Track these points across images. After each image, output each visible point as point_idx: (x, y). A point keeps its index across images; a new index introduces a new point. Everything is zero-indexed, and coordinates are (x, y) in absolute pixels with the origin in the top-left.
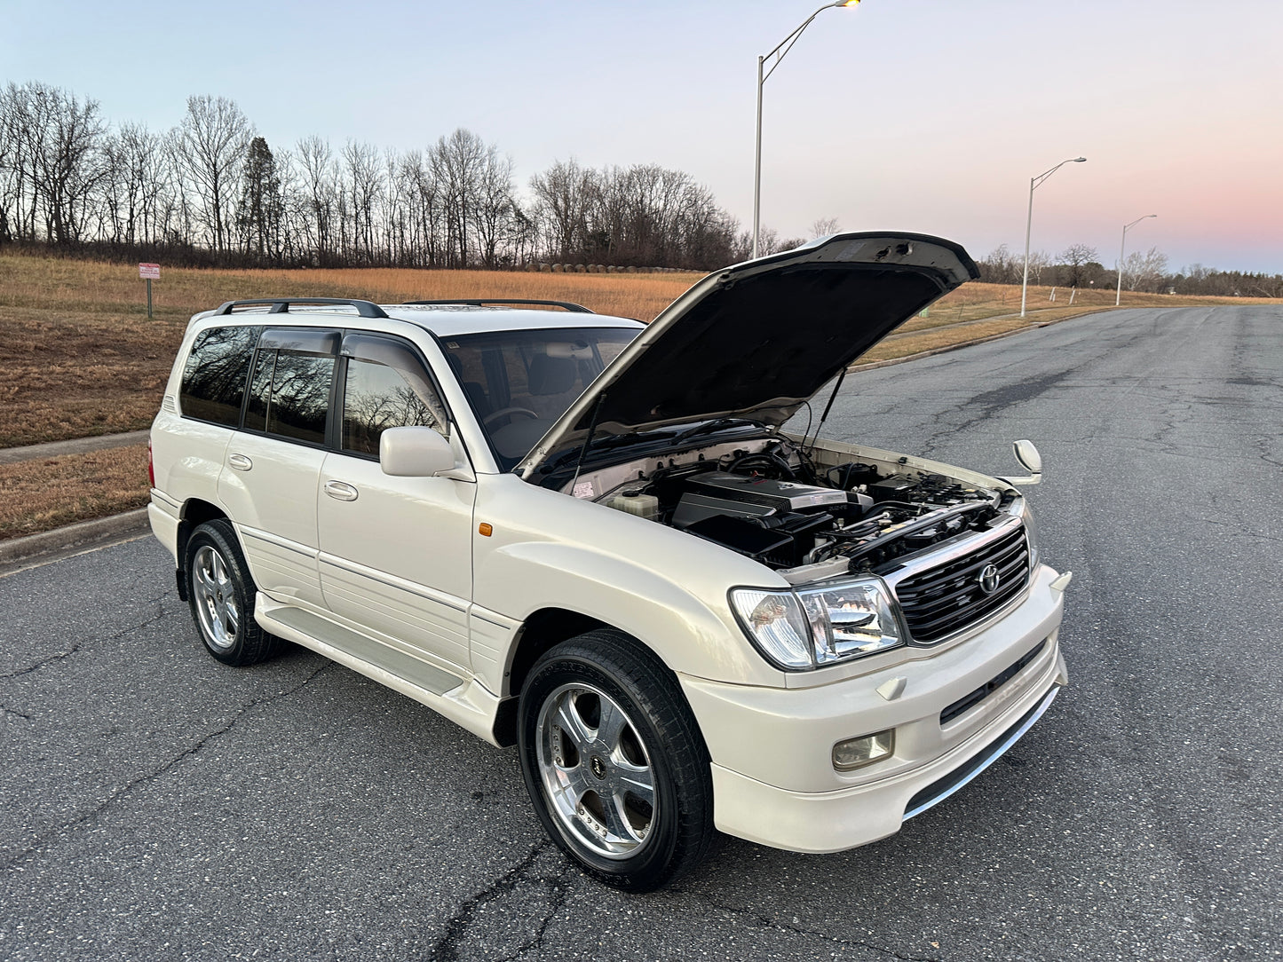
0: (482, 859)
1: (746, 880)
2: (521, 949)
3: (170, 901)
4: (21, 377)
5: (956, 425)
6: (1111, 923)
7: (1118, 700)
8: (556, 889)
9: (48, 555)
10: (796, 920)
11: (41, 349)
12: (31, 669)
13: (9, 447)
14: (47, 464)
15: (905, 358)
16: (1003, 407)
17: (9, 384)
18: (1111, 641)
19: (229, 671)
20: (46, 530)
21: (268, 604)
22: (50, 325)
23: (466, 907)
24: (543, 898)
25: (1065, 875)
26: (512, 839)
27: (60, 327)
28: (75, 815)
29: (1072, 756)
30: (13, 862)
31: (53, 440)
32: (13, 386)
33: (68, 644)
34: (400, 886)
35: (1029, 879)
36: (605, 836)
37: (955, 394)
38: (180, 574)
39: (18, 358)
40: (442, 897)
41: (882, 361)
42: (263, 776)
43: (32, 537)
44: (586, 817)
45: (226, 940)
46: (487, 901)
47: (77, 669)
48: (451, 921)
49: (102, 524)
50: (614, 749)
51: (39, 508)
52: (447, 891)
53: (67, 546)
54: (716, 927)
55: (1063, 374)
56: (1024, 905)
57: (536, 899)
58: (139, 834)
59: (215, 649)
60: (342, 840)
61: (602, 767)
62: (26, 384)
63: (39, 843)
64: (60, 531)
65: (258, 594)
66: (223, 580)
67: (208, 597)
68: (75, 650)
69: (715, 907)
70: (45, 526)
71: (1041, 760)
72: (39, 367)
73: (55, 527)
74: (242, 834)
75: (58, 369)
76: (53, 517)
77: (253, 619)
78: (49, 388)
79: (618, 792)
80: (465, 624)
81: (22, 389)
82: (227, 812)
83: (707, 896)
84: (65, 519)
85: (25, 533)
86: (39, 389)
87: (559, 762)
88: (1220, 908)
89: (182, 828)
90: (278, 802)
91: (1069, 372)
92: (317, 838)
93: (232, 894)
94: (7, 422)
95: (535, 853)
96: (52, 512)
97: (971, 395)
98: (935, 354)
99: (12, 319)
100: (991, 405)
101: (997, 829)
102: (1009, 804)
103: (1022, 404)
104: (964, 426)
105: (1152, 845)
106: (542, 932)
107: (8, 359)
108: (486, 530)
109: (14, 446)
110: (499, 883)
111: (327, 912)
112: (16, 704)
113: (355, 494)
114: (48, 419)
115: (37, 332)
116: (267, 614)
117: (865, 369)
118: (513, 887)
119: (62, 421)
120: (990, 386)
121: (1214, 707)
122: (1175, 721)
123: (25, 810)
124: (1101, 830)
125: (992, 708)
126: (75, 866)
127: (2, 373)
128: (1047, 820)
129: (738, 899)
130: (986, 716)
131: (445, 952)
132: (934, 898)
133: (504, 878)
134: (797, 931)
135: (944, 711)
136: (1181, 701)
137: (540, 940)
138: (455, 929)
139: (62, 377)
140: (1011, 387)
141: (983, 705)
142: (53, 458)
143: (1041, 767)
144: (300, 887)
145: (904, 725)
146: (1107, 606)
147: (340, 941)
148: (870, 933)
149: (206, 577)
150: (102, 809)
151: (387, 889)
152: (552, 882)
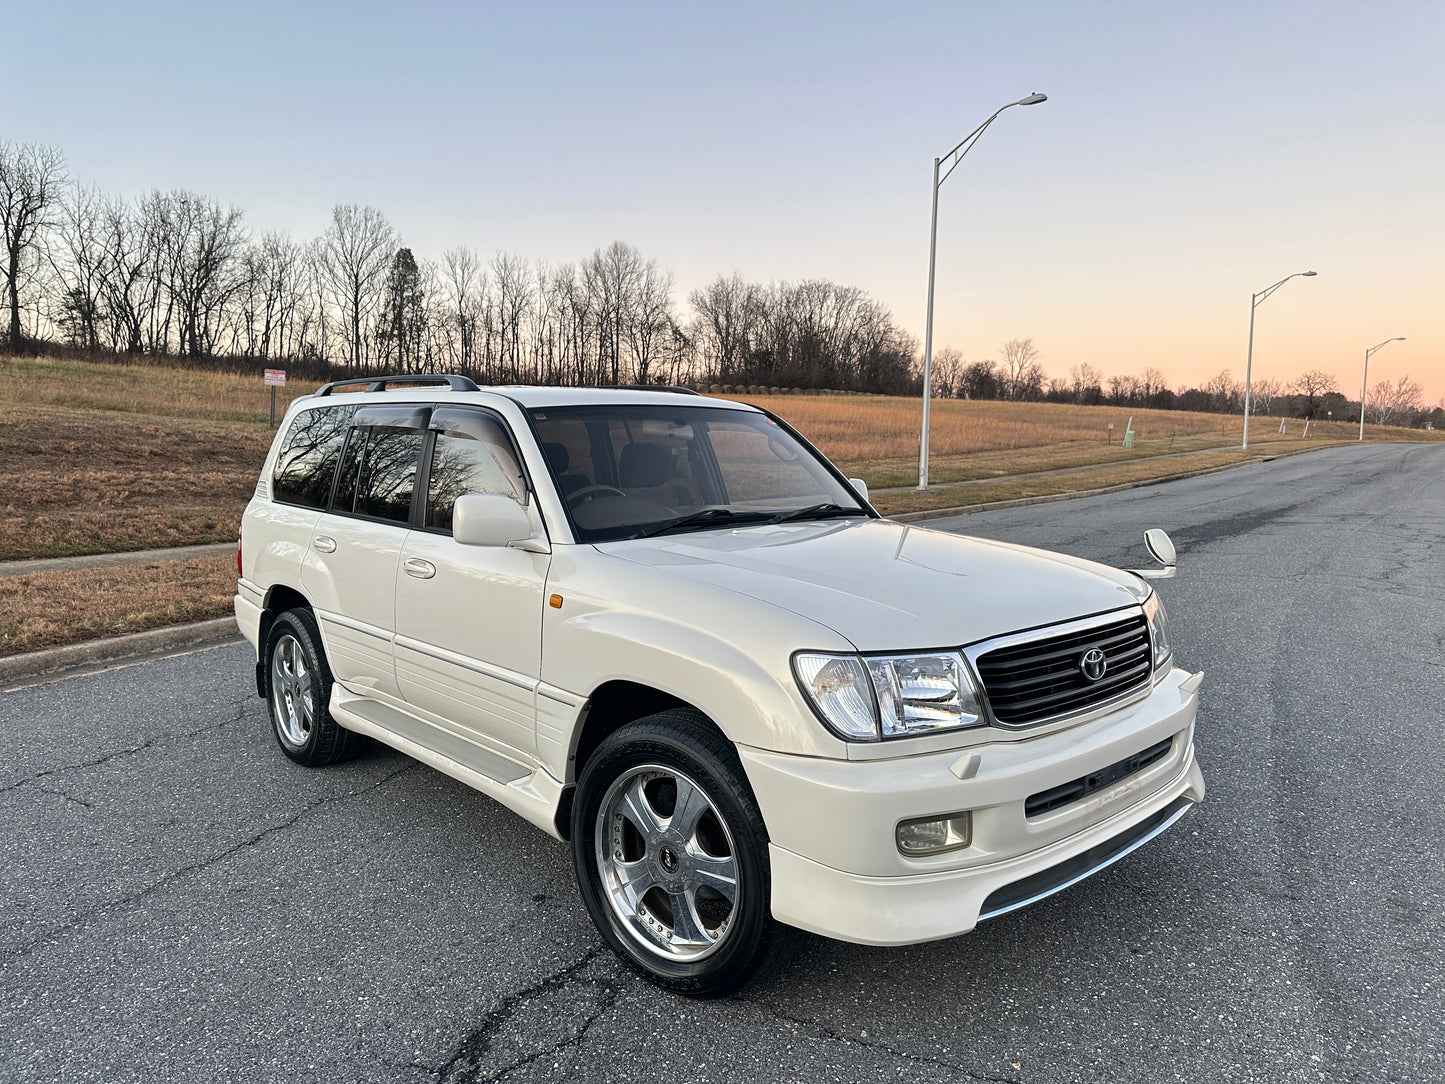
0: (532, 958)
1: (817, 993)
2: (558, 1045)
3: (200, 979)
4: (132, 482)
6: (1223, 1056)
7: (1280, 838)
8: (608, 991)
9: (137, 657)
10: (864, 1034)
11: (156, 454)
12: (99, 762)
13: (113, 552)
14: (148, 568)
15: (1102, 490)
16: (1206, 542)
17: (120, 488)
18: (1285, 779)
19: (300, 771)
20: (138, 631)
21: (344, 696)
22: (168, 430)
23: (507, 1002)
24: (592, 999)
25: (1180, 1006)
26: (568, 942)
27: (178, 433)
28: (119, 897)
29: (1214, 890)
30: (49, 935)
31: (158, 547)
32: (124, 490)
33: (141, 740)
34: (441, 979)
35: (1138, 1008)
36: (670, 938)
38: (260, 668)
39: (131, 463)
40: (483, 990)
41: (1074, 492)
42: (318, 869)
43: (122, 638)
44: (647, 917)
45: (250, 1018)
46: (531, 998)
47: (146, 763)
48: (490, 1015)
49: (195, 628)
50: (689, 839)
51: (132, 610)
52: (490, 986)
53: (157, 650)
54: (775, 1036)
55: (1285, 509)
56: (1126, 1033)
57: (584, 1000)
58: (180, 917)
59: (287, 746)
60: (387, 932)
61: (673, 859)
62: (137, 489)
63: (77, 920)
64: (151, 633)
65: (335, 685)
66: (301, 672)
67: (286, 693)
68: (147, 746)
69: (777, 1016)
70: (135, 626)
71: (1176, 892)
72: (152, 472)
73: (148, 628)
74: (286, 922)
75: (171, 475)
76: (146, 618)
77: (328, 713)
78: (161, 493)
79: (690, 885)
80: (532, 704)
81: (132, 494)
82: (275, 901)
83: (771, 1006)
84: (158, 622)
85: (115, 633)
86: (150, 495)
87: (619, 856)
88: (1356, 1048)
89: (225, 914)
90: (328, 894)
91: (1292, 508)
92: (363, 929)
93: (265, 976)
94: (113, 526)
95: (591, 955)
96: (144, 614)
98: (1138, 486)
99: (130, 424)
100: (1193, 539)
101: (1112, 958)
102: (1130, 934)
103: (1229, 540)
105: (1288, 983)
106: (584, 1030)
107: (122, 463)
108: (557, 602)
109: (118, 552)
110: (546, 982)
111: (360, 999)
112: (79, 794)
113: (432, 571)
114: (156, 526)
115: (153, 436)
116: (341, 706)
118: (561, 986)
119: (170, 527)
120: (1195, 520)
121: (1393, 849)
122: (1343, 860)
123: (70, 889)
124: (1231, 964)
125: (1095, 808)
126: (110, 942)
127: (114, 477)
128: (1171, 952)
129: (804, 1010)
130: (1087, 816)
131: (476, 1044)
132: (1024, 1021)
133: (554, 977)
134: (864, 1045)
135: (1030, 800)
136: (1355, 841)
137: (580, 1038)
138: (492, 1022)
139: (174, 483)
140: (1220, 522)
141: (1084, 803)
142: (155, 564)
143: (1175, 899)
144: (336, 974)
145: (980, 809)
146: (1287, 743)
147: (368, 1027)
148: (945, 1051)
149: (286, 670)
150: (147, 892)
151: (427, 981)
152: (604, 983)
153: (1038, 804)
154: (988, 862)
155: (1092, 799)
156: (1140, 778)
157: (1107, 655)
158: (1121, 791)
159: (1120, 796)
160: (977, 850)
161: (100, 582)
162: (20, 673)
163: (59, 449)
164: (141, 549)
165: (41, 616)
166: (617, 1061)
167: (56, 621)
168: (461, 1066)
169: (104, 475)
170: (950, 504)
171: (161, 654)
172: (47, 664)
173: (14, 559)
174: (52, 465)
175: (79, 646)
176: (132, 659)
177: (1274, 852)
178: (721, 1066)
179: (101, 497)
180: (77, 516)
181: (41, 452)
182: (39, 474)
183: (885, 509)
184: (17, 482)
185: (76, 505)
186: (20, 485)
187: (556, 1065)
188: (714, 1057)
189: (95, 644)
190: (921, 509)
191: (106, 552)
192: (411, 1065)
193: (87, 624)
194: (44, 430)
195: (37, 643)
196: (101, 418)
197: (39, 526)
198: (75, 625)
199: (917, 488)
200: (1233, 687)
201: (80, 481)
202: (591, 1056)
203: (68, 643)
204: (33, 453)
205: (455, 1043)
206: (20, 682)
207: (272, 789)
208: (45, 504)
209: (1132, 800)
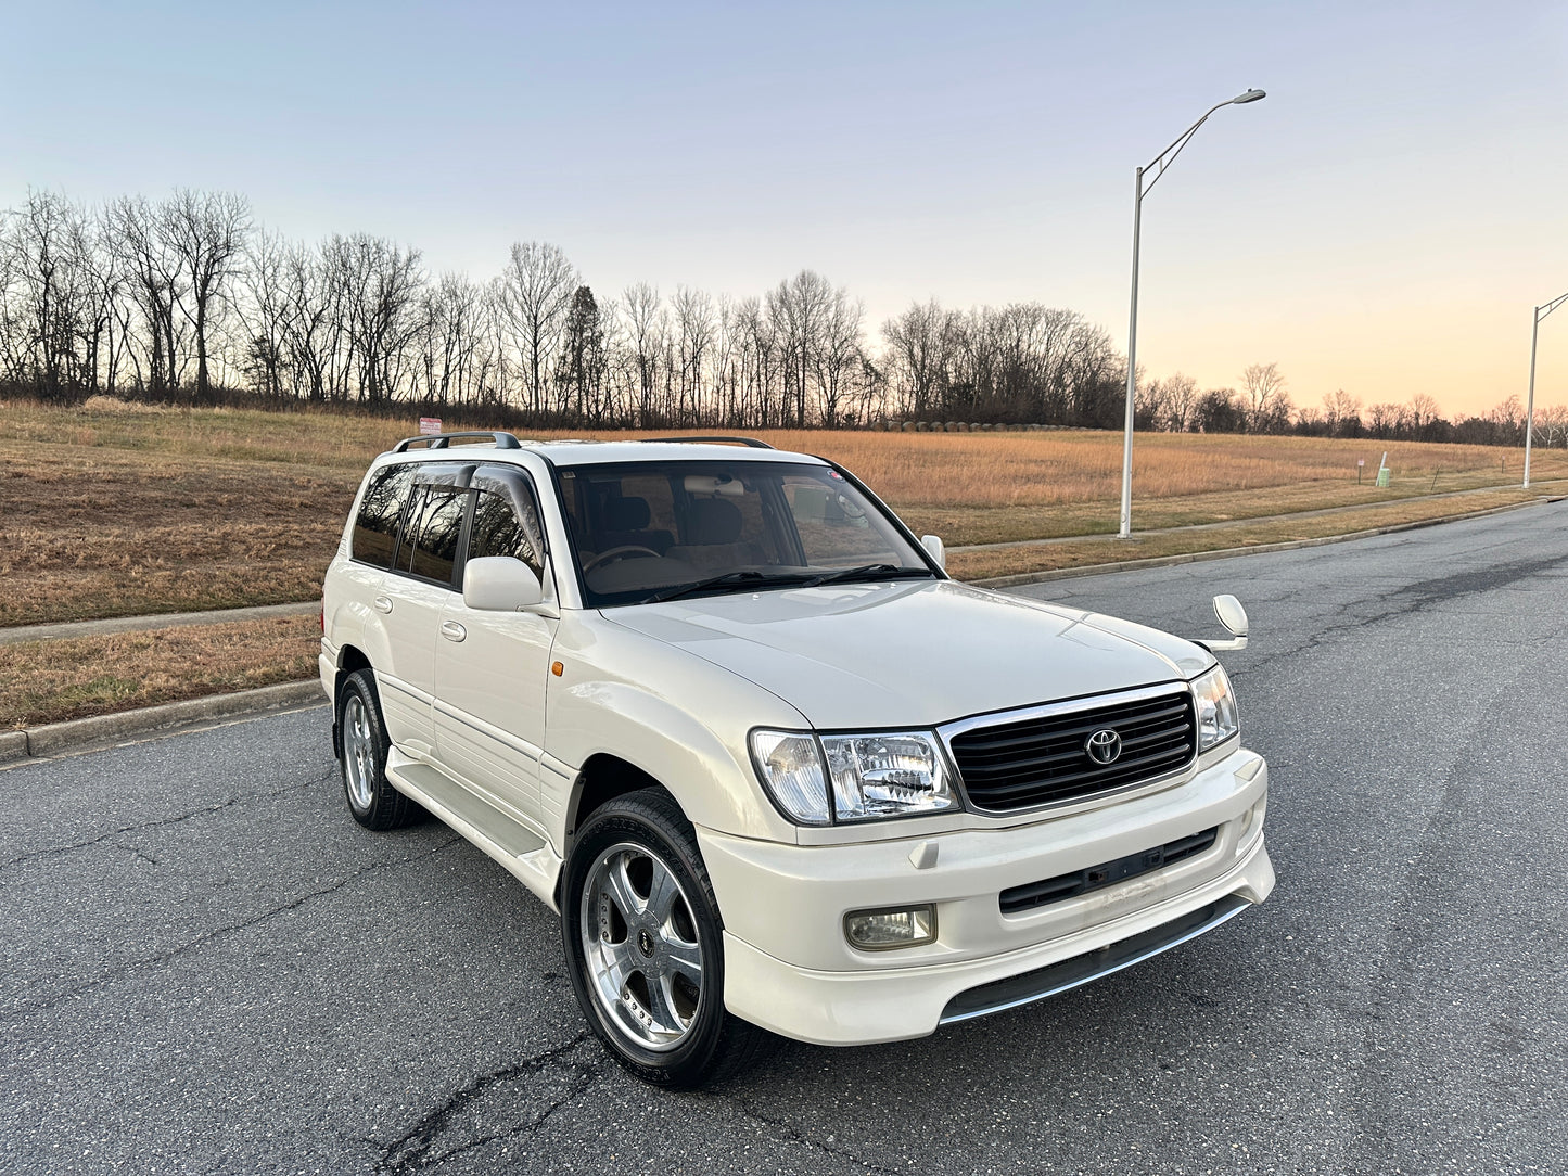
0: (521, 1038)
1: (798, 1092)
2: (515, 1130)
3: (197, 1041)
4: (280, 535)
5: (1364, 618)
7: (1388, 946)
8: (585, 1076)
9: (252, 714)
10: (831, 1139)
11: (306, 506)
12: (180, 819)
13: (252, 606)
14: (279, 623)
15: (1340, 537)
16: (1443, 598)
17: (267, 540)
18: (1423, 879)
19: (365, 834)
20: (255, 687)
21: (399, 759)
22: (320, 482)
23: (480, 1083)
24: (565, 1084)
25: (1192, 1131)
26: (563, 1023)
27: (330, 484)
28: (152, 955)
29: (1284, 1003)
30: (75, 991)
31: (299, 601)
32: (271, 543)
33: (226, 798)
34: (423, 1055)
35: (1143, 1130)
36: (650, 1025)
37: (1385, 582)
38: (335, 727)
39: (280, 515)
40: (461, 1069)
41: (1307, 540)
42: (345, 936)
43: (239, 694)
44: (631, 1002)
45: (230, 1083)
46: (505, 1080)
47: (222, 822)
48: (458, 1094)
49: (312, 685)
50: (665, 922)
51: (253, 666)
52: (469, 1065)
53: (273, 706)
54: (737, 1134)
55: (1556, 561)
56: (1118, 1157)
57: (555, 1081)
58: (200, 978)
59: (355, 807)
60: (388, 1004)
61: (649, 943)
62: (284, 542)
63: (106, 977)
64: (267, 689)
65: (391, 748)
66: (367, 734)
67: (357, 754)
68: (229, 804)
69: (747, 1113)
70: (254, 683)
71: (1239, 1004)
72: (300, 524)
73: (264, 684)
74: (296, 987)
75: (319, 527)
76: (264, 674)
77: (385, 778)
78: (307, 546)
79: (665, 973)
80: (537, 774)
81: (279, 546)
82: (293, 966)
83: (745, 1103)
84: (276, 678)
85: (233, 689)
86: (296, 547)
87: (606, 937)
89: (243, 977)
90: (346, 962)
91: (1563, 559)
92: (367, 1000)
93: (257, 1042)
94: (256, 581)
95: (581, 1038)
96: (264, 669)
97: (1407, 582)
98: (1385, 533)
99: (284, 475)
100: (1428, 596)
101: (1135, 1073)
102: (1167, 1047)
103: (1472, 597)
104: (1375, 620)
105: (1330, 1112)
106: (546, 1116)
107: (272, 515)
108: (559, 670)
109: (260, 605)
110: (526, 1064)
111: (339, 1070)
112: (151, 851)
114: (298, 579)
115: (305, 488)
116: (395, 770)
117: (1281, 549)
118: (540, 1069)
120: (1440, 573)
121: (1524, 966)
122: (1455, 976)
123: (110, 946)
124: (1270, 1087)
125: (1099, 905)
126: (128, 1000)
127: (262, 530)
128: (1207, 1069)
129: (777, 1110)
130: (1088, 915)
131: (436, 1122)
132: (1010, 1136)
133: (535, 1059)
134: (826, 1150)
135: (1005, 894)
136: (1480, 954)
137: (539, 1124)
138: (457, 1102)
139: (321, 535)
140: (1470, 575)
141: (1083, 899)
142: (288, 618)
143: (1235, 1011)
144: (325, 1043)
145: (945, 902)
146: (1443, 837)
147: (338, 1097)
148: (911, 1162)
149: (357, 731)
150: (179, 952)
151: (409, 1056)
152: (585, 1069)
153: (1016, 899)
154: (956, 960)
155: (1096, 895)
156: (1166, 875)
157: (1124, 737)
158: (1138, 889)
159: (1134, 893)
160: (943, 947)
161: (230, 637)
162: (137, 728)
163: (212, 502)
164: (283, 602)
165: (165, 671)
166: (567, 1149)
167: (178, 676)
168: (412, 1145)
169: (253, 527)
170: (1154, 554)
171: (276, 710)
172: (164, 719)
173: (160, 612)
174: (204, 517)
175: (196, 702)
176: (247, 715)
177: (1375, 963)
178: (668, 1162)
179: (248, 550)
180: (223, 569)
181: (194, 505)
182: (190, 527)
183: (1074, 559)
184: (169, 535)
185: (223, 558)
186: (171, 538)
187: (505, 1150)
188: (666, 1153)
189: (212, 699)
190: (1117, 560)
191: (248, 606)
192: (365, 1139)
193: (206, 679)
194: (199, 483)
195: (156, 697)
196: (258, 470)
197: (185, 579)
198: (195, 681)
199: (1118, 536)
200: (1404, 771)
201: (230, 534)
202: (543, 1143)
203: (187, 698)
204: (188, 506)
205: (414, 1121)
206: (135, 737)
207: (331, 852)
208: (194, 557)
209: (1156, 898)
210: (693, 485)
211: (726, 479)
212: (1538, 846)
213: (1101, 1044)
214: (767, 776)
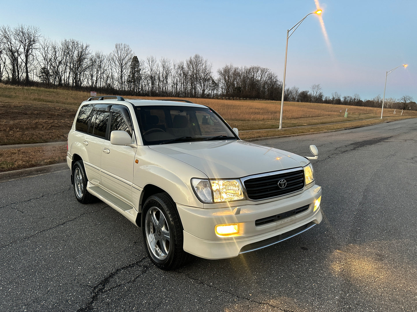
0: (128, 259)
1: (202, 272)
2: (128, 283)
3: (38, 260)
4: (52, 123)
5: (341, 151)
6: (310, 295)
7: (350, 235)
8: (145, 268)
10: (211, 284)
11: (59, 115)
12: (29, 201)
13: (45, 143)
14: (53, 147)
15: (335, 130)
16: (361, 147)
18: (358, 218)
19: (81, 205)
20: (47, 165)
21: (90, 185)
22: (63, 108)
23: (118, 270)
24: (141, 270)
25: (303, 281)
26: (139, 255)
27: (66, 109)
28: (24, 237)
29: (325, 249)
30: (3, 247)
31: (58, 141)
32: (49, 125)
33: (41, 195)
34: (101, 263)
35: (290, 281)
36: (161, 254)
37: (347, 142)
38: (72, 176)
39: (52, 117)
40: (112, 267)
41: (326, 131)
42: (78, 232)
43: (43, 167)
44: (158, 249)
45: (49, 271)
46: (124, 269)
47: (40, 201)
48: (112, 273)
49: (63, 165)
50: (163, 226)
51: (46, 159)
52: (114, 266)
54: (187, 283)
55: (389, 137)
56: (285, 287)
57: (138, 271)
58: (38, 243)
59: (78, 198)
60: (91, 250)
61: (160, 232)
62: (53, 125)
63: (11, 243)
65: (88, 182)
66: (81, 178)
68: (42, 197)
69: (189, 277)
71: (314, 249)
72: (58, 120)
73: (50, 164)
74: (65, 245)
75: (63, 121)
76: (49, 161)
77: (86, 189)
78: (59, 126)
79: (164, 240)
80: (131, 190)
81: (52, 126)
82: (64, 240)
83: (188, 275)
84: (53, 162)
85: (41, 165)
86: (57, 127)
87: (152, 232)
88: (350, 295)
89: (50, 243)
90: (78, 239)
91: (391, 137)
92: (85, 249)
93: (55, 260)
94: (46, 135)
95: (144, 259)
96: (49, 160)
97: (352, 142)
98: (346, 129)
99: (53, 106)
100: (357, 146)
101: (288, 266)
102: (296, 260)
103: (368, 146)
104: (344, 152)
105: (337, 276)
106: (136, 279)
107: (50, 117)
108: (137, 162)
110: (130, 265)
111: (79, 267)
112: (21, 209)
113: (109, 151)
114: (58, 135)
115: (59, 110)
116: (90, 188)
117: (320, 133)
118: (133, 267)
119: (61, 136)
120: (360, 140)
121: (383, 239)
122: (366, 242)
123: (12, 235)
124: (322, 270)
125: (280, 224)
126: (18, 249)
127: (47, 121)
128: (306, 265)
129: (197, 277)
130: (277, 226)
131: (106, 281)
132: (257, 283)
133: (132, 264)
134: (210, 287)
135: (256, 221)
136: (372, 237)
137: (134, 281)
138: (112, 275)
139: (64, 123)
140: (368, 141)
141: (276, 222)
142: (55, 146)
143: (312, 251)
144: (74, 260)
145: (242, 223)
146: (363, 207)
147: (79, 275)
148: (232, 289)
149: (78, 178)
150: (31, 236)
151: (98, 263)
152: (145, 266)
153: (259, 222)
154: (244, 238)
155: (278, 221)
156: (296, 216)
157: (287, 181)
158: (289, 220)
159: (288, 221)
160: (241, 234)
161: (39, 151)
162: (14, 175)
163: (32, 113)
164: (53, 142)
165: (21, 160)
166: (142, 287)
167: (25, 161)
168: (100, 287)
169: (45, 121)
170: (288, 134)
171: (53, 171)
172: (21, 173)
173: (18, 144)
174: (30, 118)
175: (30, 169)
176: (45, 173)
177: (347, 239)
178: (169, 290)
179: (43, 127)
180: (36, 132)
181: (27, 114)
182: (26, 120)
183: (268, 135)
184: (20, 122)
185: (36, 129)
186: (21, 123)
187: (125, 288)
188: (168, 288)
189: (35, 168)
190: (278, 135)
192: (87, 285)
193: (33, 162)
194: (27, 108)
195: (19, 167)
196: (45, 105)
197: (25, 135)
198: (30, 163)
199: (279, 129)
200: (353, 191)
201: (38, 122)
202: (136, 286)
203: (28, 168)
204: (25, 114)
205: (100, 281)
206: (13, 178)
207: (72, 210)
208: (27, 129)
209: (293, 222)
210: (172, 112)
211: (182, 111)
212: (386, 210)
213: (279, 259)
214: (196, 191)
